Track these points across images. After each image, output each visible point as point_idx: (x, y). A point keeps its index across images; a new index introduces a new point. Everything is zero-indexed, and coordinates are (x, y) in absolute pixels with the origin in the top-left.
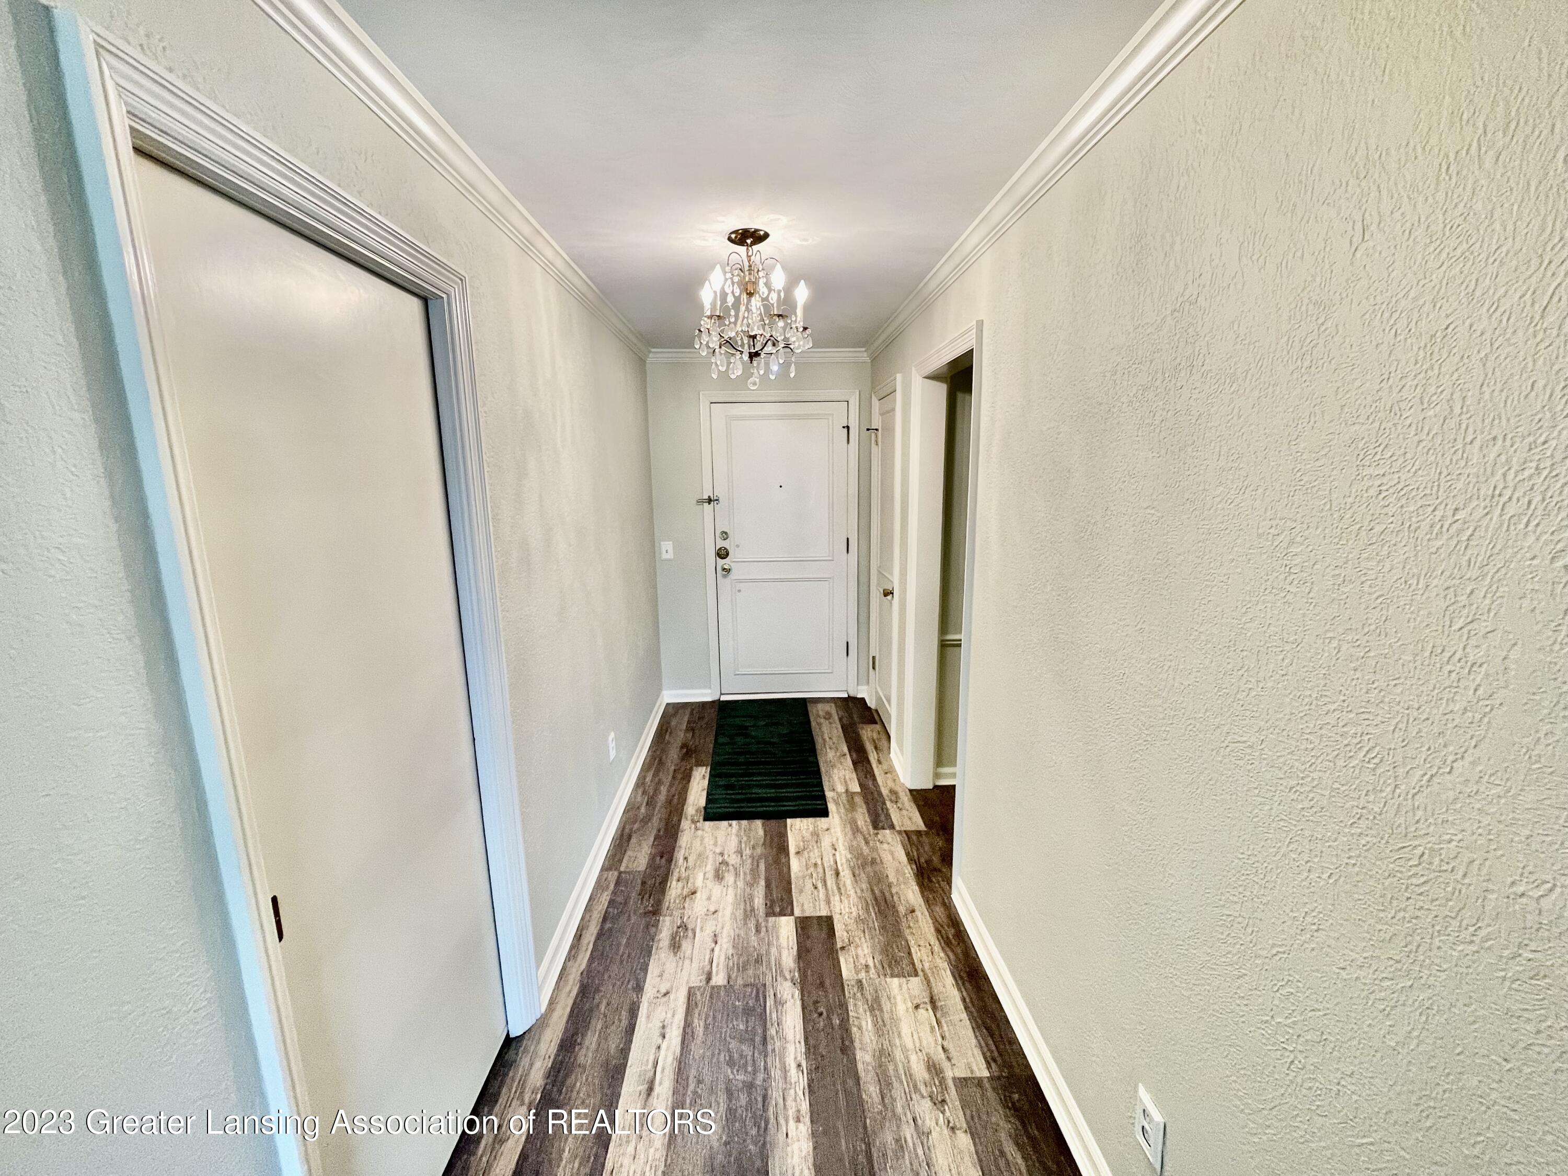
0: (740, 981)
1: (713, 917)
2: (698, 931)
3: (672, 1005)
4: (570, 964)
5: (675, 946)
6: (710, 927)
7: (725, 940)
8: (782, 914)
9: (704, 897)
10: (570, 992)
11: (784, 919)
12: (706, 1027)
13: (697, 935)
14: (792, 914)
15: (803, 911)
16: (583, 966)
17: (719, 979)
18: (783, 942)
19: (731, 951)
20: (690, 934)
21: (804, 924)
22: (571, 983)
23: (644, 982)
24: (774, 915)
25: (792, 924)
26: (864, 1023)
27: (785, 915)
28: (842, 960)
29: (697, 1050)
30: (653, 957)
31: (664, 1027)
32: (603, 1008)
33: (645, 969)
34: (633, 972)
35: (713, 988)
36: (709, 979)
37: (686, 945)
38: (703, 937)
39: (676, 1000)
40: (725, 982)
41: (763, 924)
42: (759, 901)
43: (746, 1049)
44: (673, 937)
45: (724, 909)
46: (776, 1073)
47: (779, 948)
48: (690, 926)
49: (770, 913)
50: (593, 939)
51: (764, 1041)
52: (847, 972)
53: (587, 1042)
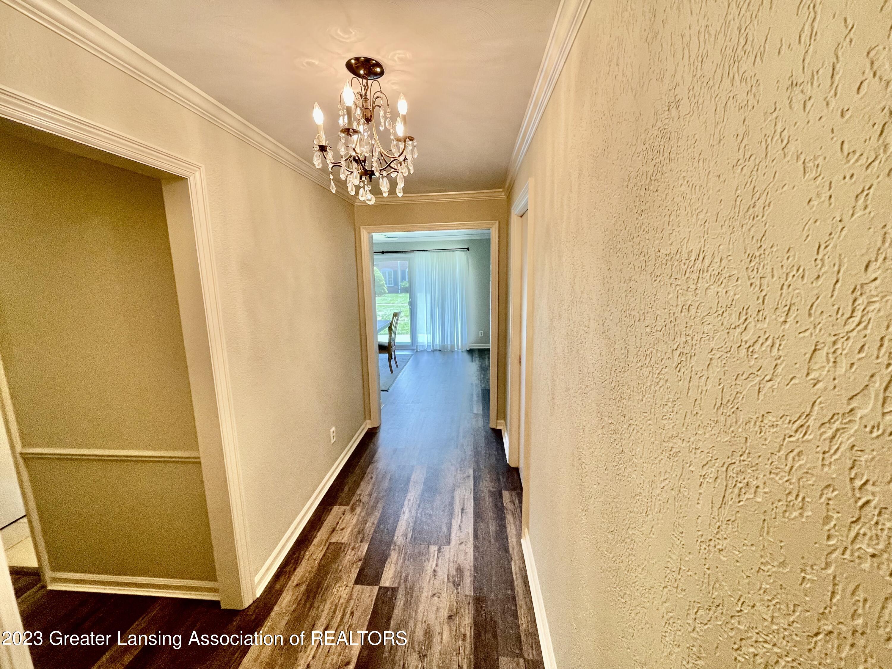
0: (423, 546)
1: (436, 591)
2: (446, 581)
3: (457, 538)
4: (522, 566)
5: (459, 570)
6: (437, 582)
7: (429, 571)
8: (387, 588)
9: (441, 611)
10: (513, 549)
11: (387, 585)
12: (441, 528)
13: (446, 576)
14: (380, 588)
15: (371, 591)
16: (513, 564)
17: (434, 549)
18: (393, 567)
19: (426, 564)
20: (451, 580)
21: (376, 579)
22: (515, 554)
23: (474, 552)
24: (393, 589)
25: (383, 580)
26: (370, 525)
27: (385, 587)
28: (364, 553)
29: (445, 521)
30: (472, 564)
31: (460, 529)
32: (492, 540)
33: (475, 558)
34: (482, 557)
35: (437, 544)
36: (439, 550)
37: (453, 572)
38: (442, 574)
39: (456, 541)
40: (430, 546)
41: (402, 581)
42: (400, 602)
43: (424, 519)
44: (462, 578)
45: (427, 597)
46: (414, 511)
47: (396, 565)
48: (451, 584)
49: (394, 590)
50: (516, 583)
51: (416, 522)
52: (365, 547)
53: (494, 527)
